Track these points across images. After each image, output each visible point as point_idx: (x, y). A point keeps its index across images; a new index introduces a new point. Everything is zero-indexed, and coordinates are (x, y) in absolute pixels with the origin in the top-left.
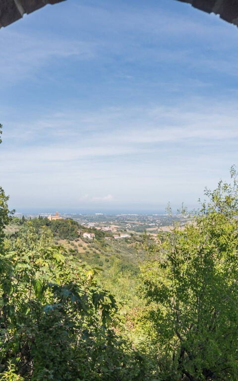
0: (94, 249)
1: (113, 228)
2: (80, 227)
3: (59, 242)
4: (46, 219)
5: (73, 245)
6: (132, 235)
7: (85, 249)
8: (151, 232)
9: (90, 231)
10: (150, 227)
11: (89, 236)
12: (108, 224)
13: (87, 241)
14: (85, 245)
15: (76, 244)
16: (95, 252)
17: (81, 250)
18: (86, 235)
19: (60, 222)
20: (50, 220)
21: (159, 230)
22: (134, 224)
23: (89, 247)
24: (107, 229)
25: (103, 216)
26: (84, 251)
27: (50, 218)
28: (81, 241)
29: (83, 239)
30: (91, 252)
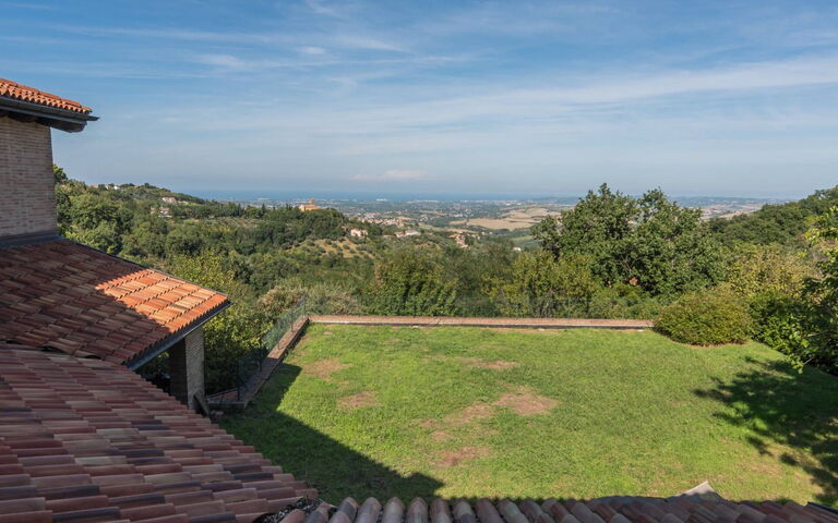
0: (366, 253)
1: (400, 221)
2: (346, 221)
3: (316, 242)
4: (297, 210)
5: (335, 246)
6: (423, 231)
7: (352, 252)
8: (456, 227)
9: (360, 226)
10: (455, 219)
11: (359, 233)
12: (394, 215)
13: (356, 240)
14: (353, 247)
15: (341, 245)
16: (367, 257)
17: (347, 254)
18: (355, 232)
19: (317, 214)
20: (303, 210)
21: (468, 224)
22: (432, 215)
23: (358, 249)
24: (390, 222)
25: (387, 203)
26: (351, 256)
27: (302, 208)
28: (347, 242)
29: (350, 238)
30: (362, 257)
